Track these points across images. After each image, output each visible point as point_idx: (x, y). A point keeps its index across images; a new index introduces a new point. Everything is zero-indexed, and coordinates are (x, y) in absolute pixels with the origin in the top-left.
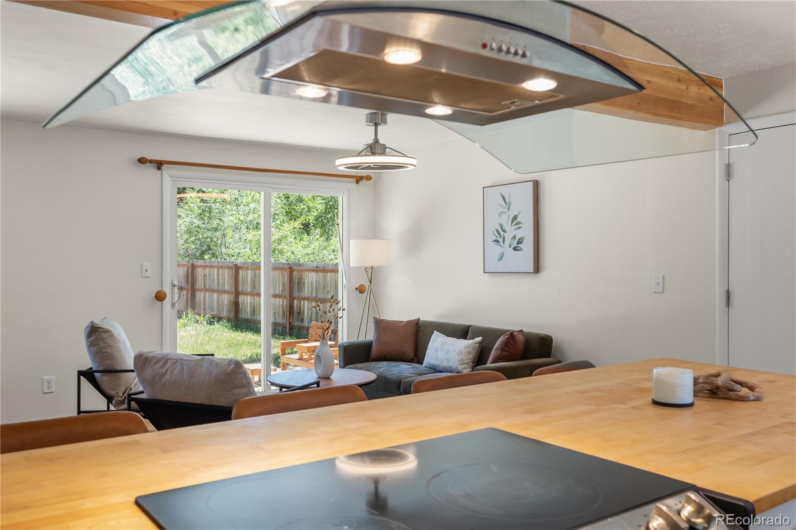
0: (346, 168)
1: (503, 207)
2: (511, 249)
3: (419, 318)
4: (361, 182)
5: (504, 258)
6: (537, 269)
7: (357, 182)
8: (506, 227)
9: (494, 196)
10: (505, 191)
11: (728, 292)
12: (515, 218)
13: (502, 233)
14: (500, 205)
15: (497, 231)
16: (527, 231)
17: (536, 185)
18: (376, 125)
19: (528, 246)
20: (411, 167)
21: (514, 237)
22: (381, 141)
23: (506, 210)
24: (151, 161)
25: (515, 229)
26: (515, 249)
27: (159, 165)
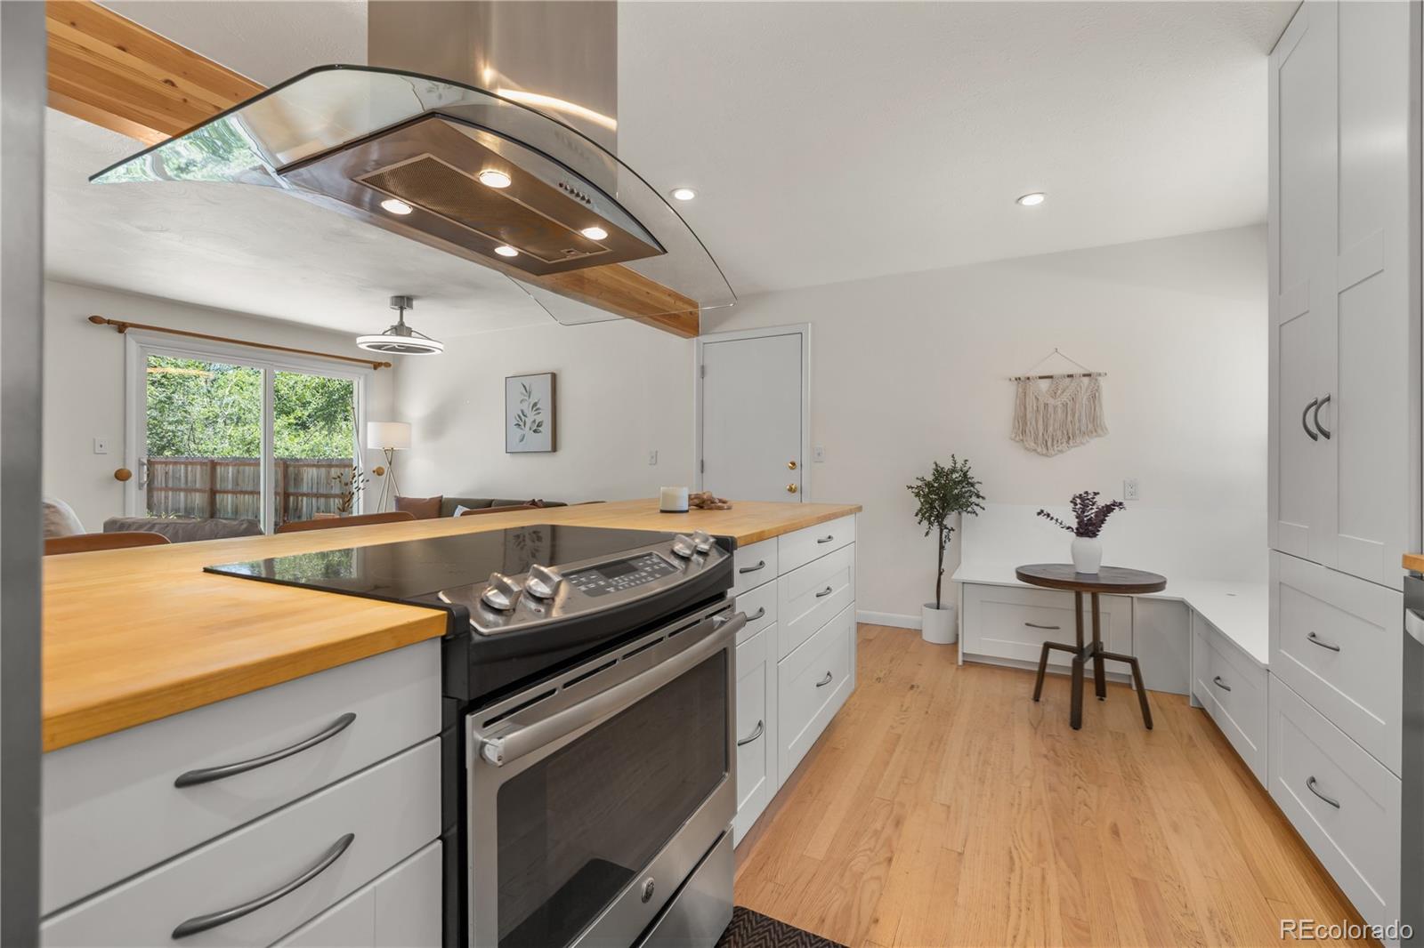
0: (368, 346)
1: (525, 395)
2: (531, 431)
3: (442, 497)
4: (379, 369)
5: (525, 440)
6: (554, 449)
7: (375, 368)
8: (526, 412)
9: (516, 386)
10: (526, 381)
11: (702, 461)
12: (535, 404)
13: (523, 417)
14: (522, 394)
15: (519, 417)
16: (546, 417)
17: (554, 377)
18: (402, 309)
19: (547, 429)
20: (438, 352)
21: (534, 421)
22: (407, 324)
23: (527, 398)
24: (109, 322)
25: (535, 415)
26: (535, 431)
27: (121, 327)
